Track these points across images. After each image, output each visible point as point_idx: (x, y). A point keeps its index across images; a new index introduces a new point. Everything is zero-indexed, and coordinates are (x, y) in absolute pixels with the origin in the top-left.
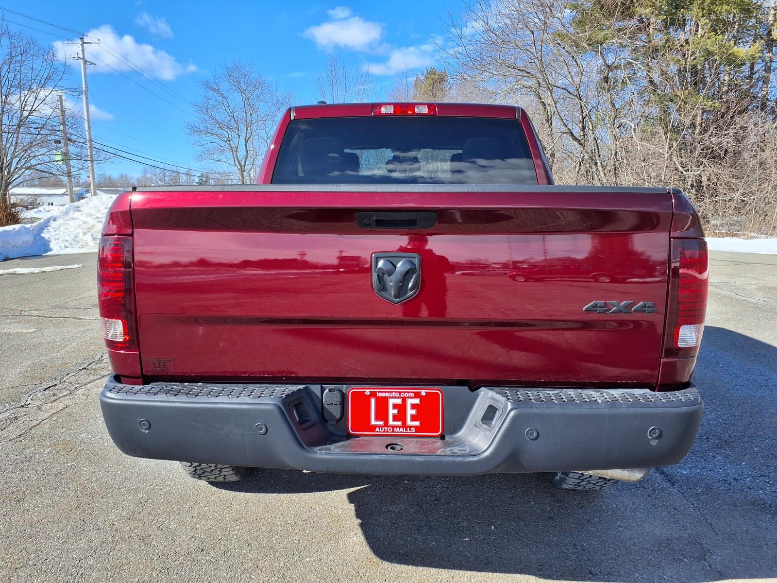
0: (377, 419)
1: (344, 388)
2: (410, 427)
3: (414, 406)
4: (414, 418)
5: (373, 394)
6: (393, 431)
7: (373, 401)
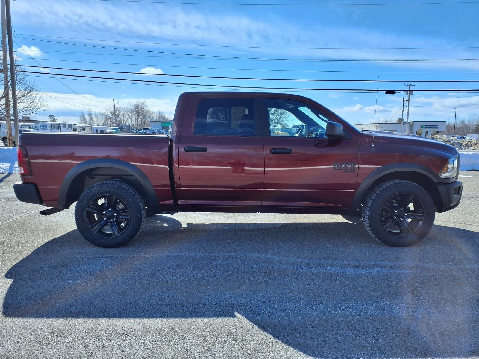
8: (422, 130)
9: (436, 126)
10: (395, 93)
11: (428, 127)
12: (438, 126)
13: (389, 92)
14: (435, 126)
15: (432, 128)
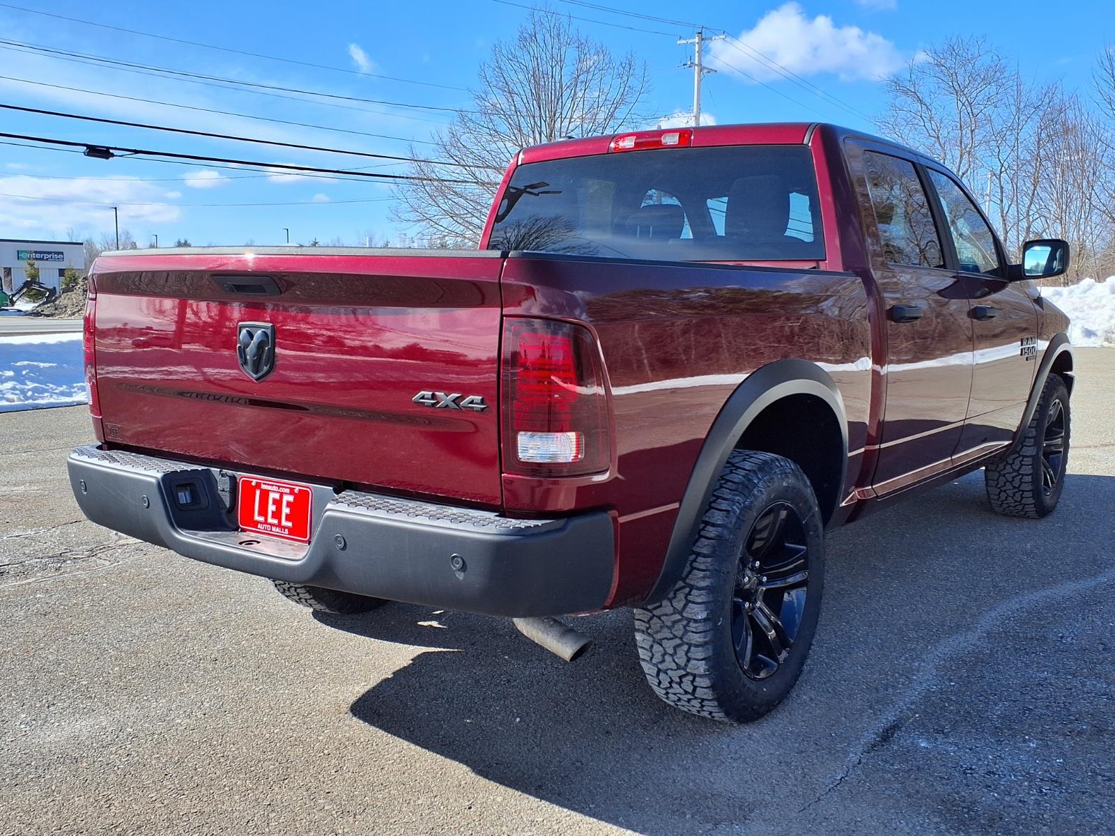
0: (260, 514)
1: (238, 474)
2: (285, 527)
3: (289, 504)
4: (288, 518)
5: (258, 485)
6: (271, 531)
7: (258, 492)
8: (36, 266)
9: (58, 253)
10: (113, 155)
11: (38, 256)
12: (62, 253)
13: (96, 151)
14: (55, 253)
15: (47, 259)
